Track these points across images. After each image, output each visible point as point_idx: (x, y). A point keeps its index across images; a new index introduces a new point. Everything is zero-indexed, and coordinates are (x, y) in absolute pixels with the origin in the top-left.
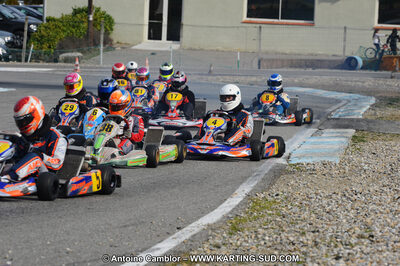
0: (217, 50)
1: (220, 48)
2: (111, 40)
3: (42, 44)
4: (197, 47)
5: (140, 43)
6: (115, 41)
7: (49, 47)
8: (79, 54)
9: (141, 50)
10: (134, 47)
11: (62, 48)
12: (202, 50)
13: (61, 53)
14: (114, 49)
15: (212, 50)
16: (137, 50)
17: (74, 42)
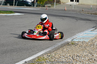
0: (88, 5)
1: (89, 4)
2: (60, 2)
3: (41, 2)
4: (83, 4)
5: (68, 2)
6: (61, 2)
7: (43, 3)
8: (50, 5)
9: (68, 4)
10: (66, 4)
11: (46, 3)
12: (84, 4)
13: (46, 5)
14: (61, 4)
15: (87, 5)
16: (67, 4)
17: (50, 2)
